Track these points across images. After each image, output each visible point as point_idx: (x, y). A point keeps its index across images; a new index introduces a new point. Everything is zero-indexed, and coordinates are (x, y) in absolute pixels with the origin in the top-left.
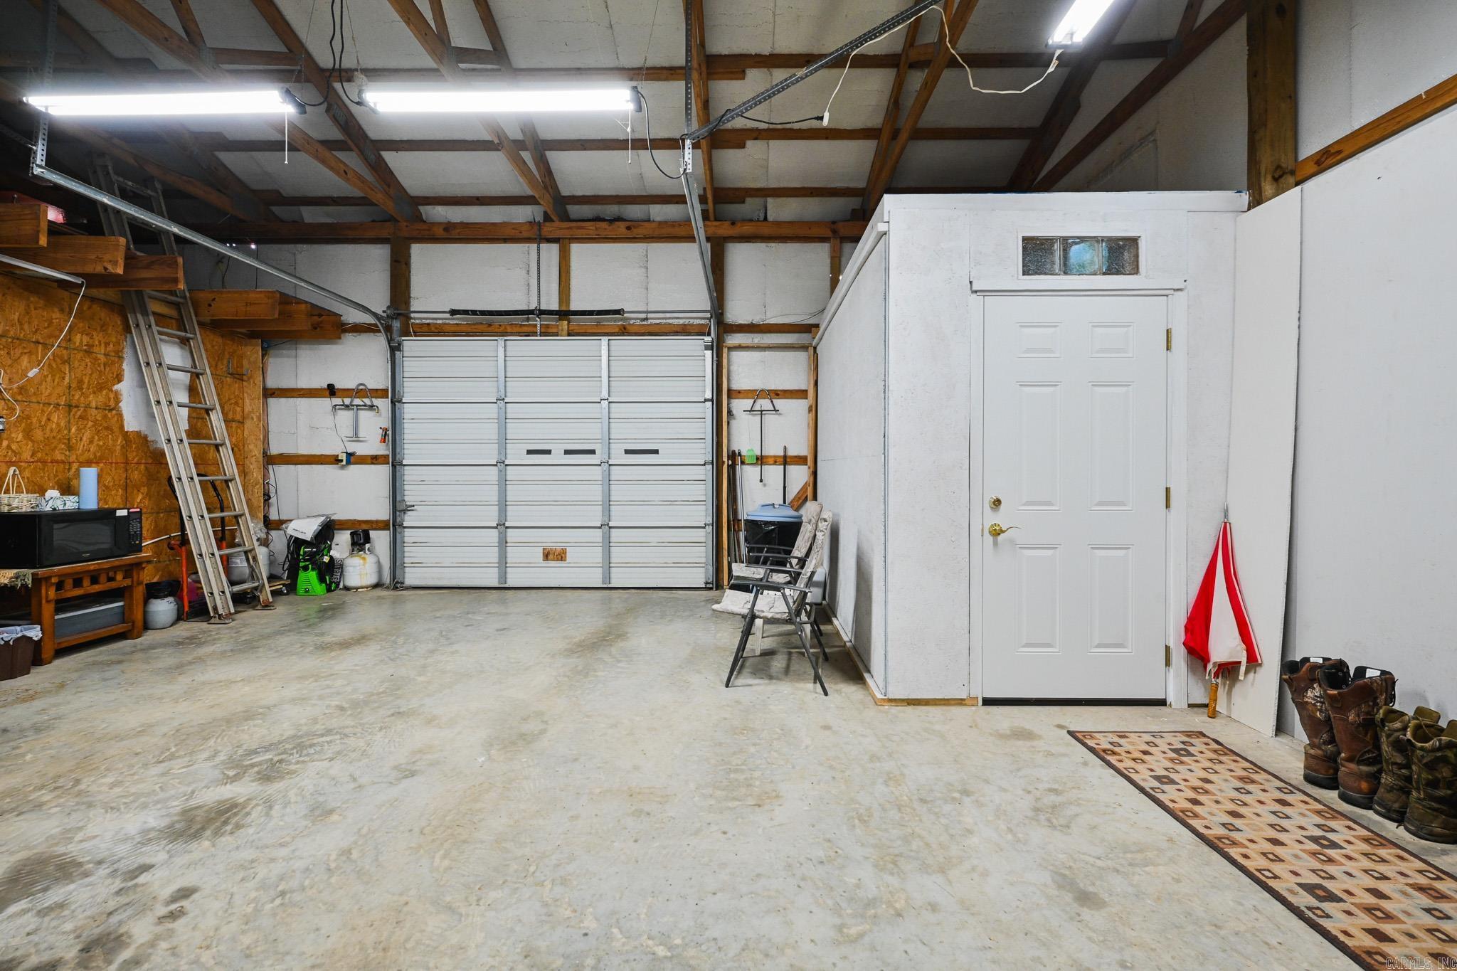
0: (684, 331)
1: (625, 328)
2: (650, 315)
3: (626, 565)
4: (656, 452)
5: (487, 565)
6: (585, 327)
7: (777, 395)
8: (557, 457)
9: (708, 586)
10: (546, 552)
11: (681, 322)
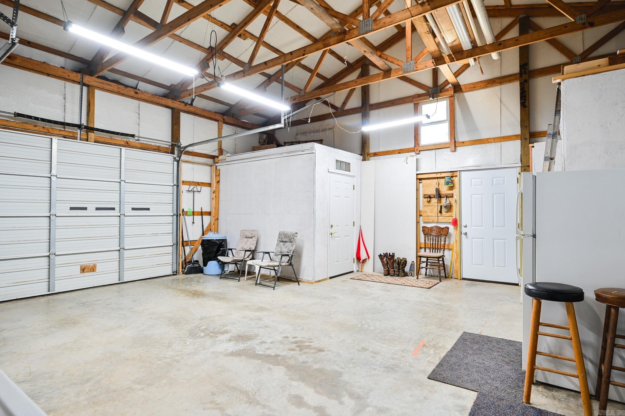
0: (158, 149)
1: (127, 143)
2: (140, 139)
3: (133, 269)
4: (148, 209)
5: (40, 281)
6: (104, 138)
7: (199, 184)
8: (91, 211)
9: (174, 273)
10: (83, 268)
11: (157, 145)
